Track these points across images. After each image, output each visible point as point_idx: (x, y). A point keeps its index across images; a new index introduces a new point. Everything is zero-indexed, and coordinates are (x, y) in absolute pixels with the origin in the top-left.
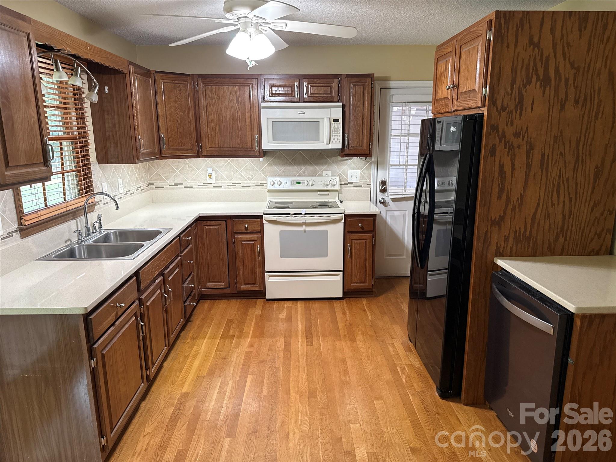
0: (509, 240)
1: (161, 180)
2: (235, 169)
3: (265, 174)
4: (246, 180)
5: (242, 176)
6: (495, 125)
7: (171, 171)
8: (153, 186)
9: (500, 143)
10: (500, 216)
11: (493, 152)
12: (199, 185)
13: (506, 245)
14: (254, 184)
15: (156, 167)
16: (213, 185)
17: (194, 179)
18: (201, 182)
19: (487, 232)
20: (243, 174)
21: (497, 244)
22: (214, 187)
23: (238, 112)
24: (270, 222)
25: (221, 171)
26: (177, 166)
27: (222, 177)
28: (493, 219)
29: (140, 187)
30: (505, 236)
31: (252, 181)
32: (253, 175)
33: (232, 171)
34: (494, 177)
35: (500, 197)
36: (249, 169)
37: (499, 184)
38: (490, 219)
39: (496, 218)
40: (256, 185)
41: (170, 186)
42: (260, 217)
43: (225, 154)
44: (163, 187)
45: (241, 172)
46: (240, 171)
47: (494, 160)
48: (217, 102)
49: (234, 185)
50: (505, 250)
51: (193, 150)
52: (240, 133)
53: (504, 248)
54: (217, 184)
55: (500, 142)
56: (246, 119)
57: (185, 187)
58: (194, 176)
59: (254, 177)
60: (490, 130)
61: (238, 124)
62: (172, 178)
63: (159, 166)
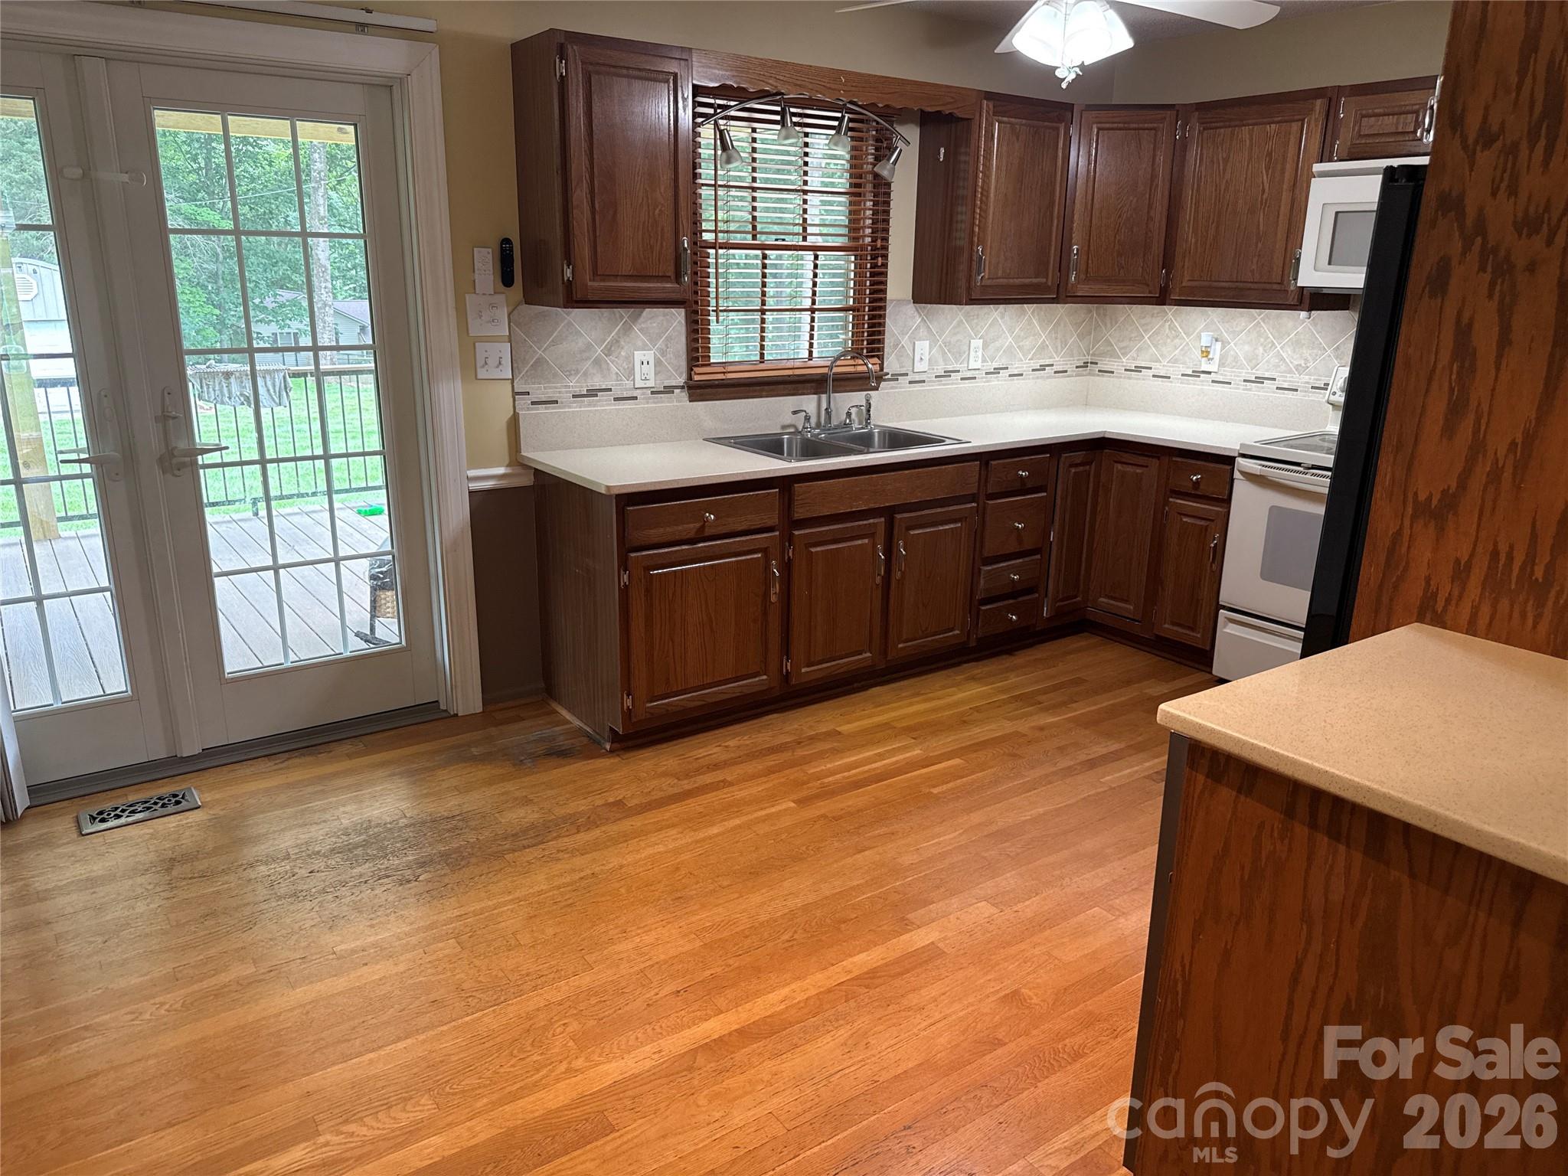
0: (1468, 577)
1: (1111, 356)
2: (1269, 340)
3: (1341, 359)
4: (1290, 371)
5: (1283, 359)
6: (1454, 194)
7: (1133, 335)
8: (1096, 368)
9: (1464, 254)
10: (1445, 492)
11: (1439, 283)
12: (1183, 375)
13: (1456, 593)
14: (1308, 383)
15: (1109, 325)
16: (1213, 376)
17: (1176, 360)
18: (1188, 368)
19: (1399, 533)
20: (1284, 355)
21: (1428, 580)
22: (1213, 381)
23: (1263, 191)
24: (1250, 477)
25: (1235, 345)
26: (1147, 324)
27: (1236, 358)
28: (1422, 497)
29: (1052, 365)
30: (1457, 561)
31: (1306, 375)
32: (1309, 358)
33: (1262, 345)
34: (1435, 362)
35: (1449, 430)
36: (1303, 342)
37: (1452, 390)
38: (1410, 496)
39: (1430, 498)
40: (1312, 388)
41: (1126, 370)
42: (1229, 460)
43: (1216, 297)
44: (1113, 372)
45: (1282, 348)
46: (1278, 348)
47: (1441, 308)
48: (1221, 168)
49: (1260, 380)
50: (1452, 608)
51: (1148, 285)
52: (1260, 245)
53: (1448, 601)
54: (1222, 374)
55: (1467, 248)
56: (1280, 207)
57: (1154, 376)
58: (1177, 352)
59: (1311, 365)
60: (1436, 212)
61: (1259, 222)
62: (1133, 353)
63: (1114, 323)
